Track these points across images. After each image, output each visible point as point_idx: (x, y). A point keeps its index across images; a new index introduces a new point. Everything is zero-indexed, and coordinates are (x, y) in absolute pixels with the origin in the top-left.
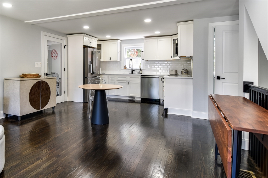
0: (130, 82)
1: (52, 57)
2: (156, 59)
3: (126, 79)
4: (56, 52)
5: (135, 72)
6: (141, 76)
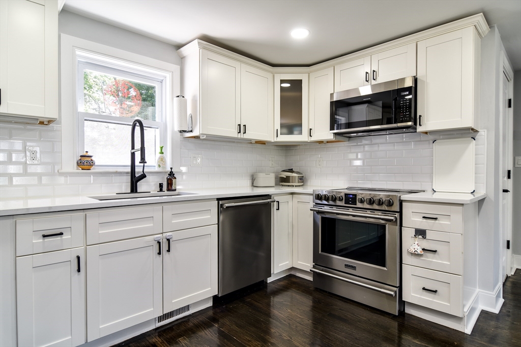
2: (239, 136)
5: (146, 186)
6: (218, 199)
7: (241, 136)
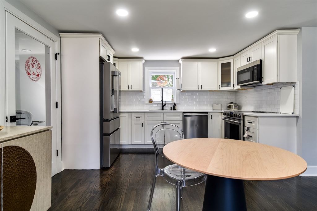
1: (29, 74)
3: (160, 118)
4: (39, 64)
5: (167, 108)
6: (183, 112)
7: (200, 89)
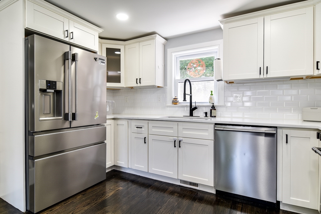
0: (184, 140)
2: (262, 76)
3: (172, 132)
5: (199, 113)
7: (264, 76)
